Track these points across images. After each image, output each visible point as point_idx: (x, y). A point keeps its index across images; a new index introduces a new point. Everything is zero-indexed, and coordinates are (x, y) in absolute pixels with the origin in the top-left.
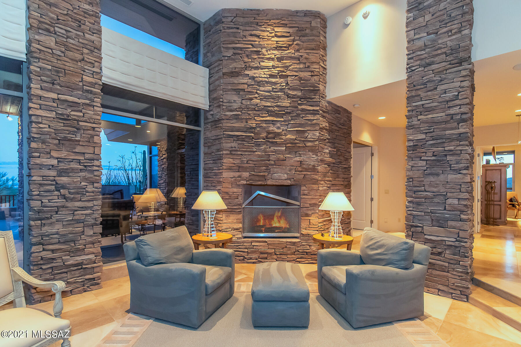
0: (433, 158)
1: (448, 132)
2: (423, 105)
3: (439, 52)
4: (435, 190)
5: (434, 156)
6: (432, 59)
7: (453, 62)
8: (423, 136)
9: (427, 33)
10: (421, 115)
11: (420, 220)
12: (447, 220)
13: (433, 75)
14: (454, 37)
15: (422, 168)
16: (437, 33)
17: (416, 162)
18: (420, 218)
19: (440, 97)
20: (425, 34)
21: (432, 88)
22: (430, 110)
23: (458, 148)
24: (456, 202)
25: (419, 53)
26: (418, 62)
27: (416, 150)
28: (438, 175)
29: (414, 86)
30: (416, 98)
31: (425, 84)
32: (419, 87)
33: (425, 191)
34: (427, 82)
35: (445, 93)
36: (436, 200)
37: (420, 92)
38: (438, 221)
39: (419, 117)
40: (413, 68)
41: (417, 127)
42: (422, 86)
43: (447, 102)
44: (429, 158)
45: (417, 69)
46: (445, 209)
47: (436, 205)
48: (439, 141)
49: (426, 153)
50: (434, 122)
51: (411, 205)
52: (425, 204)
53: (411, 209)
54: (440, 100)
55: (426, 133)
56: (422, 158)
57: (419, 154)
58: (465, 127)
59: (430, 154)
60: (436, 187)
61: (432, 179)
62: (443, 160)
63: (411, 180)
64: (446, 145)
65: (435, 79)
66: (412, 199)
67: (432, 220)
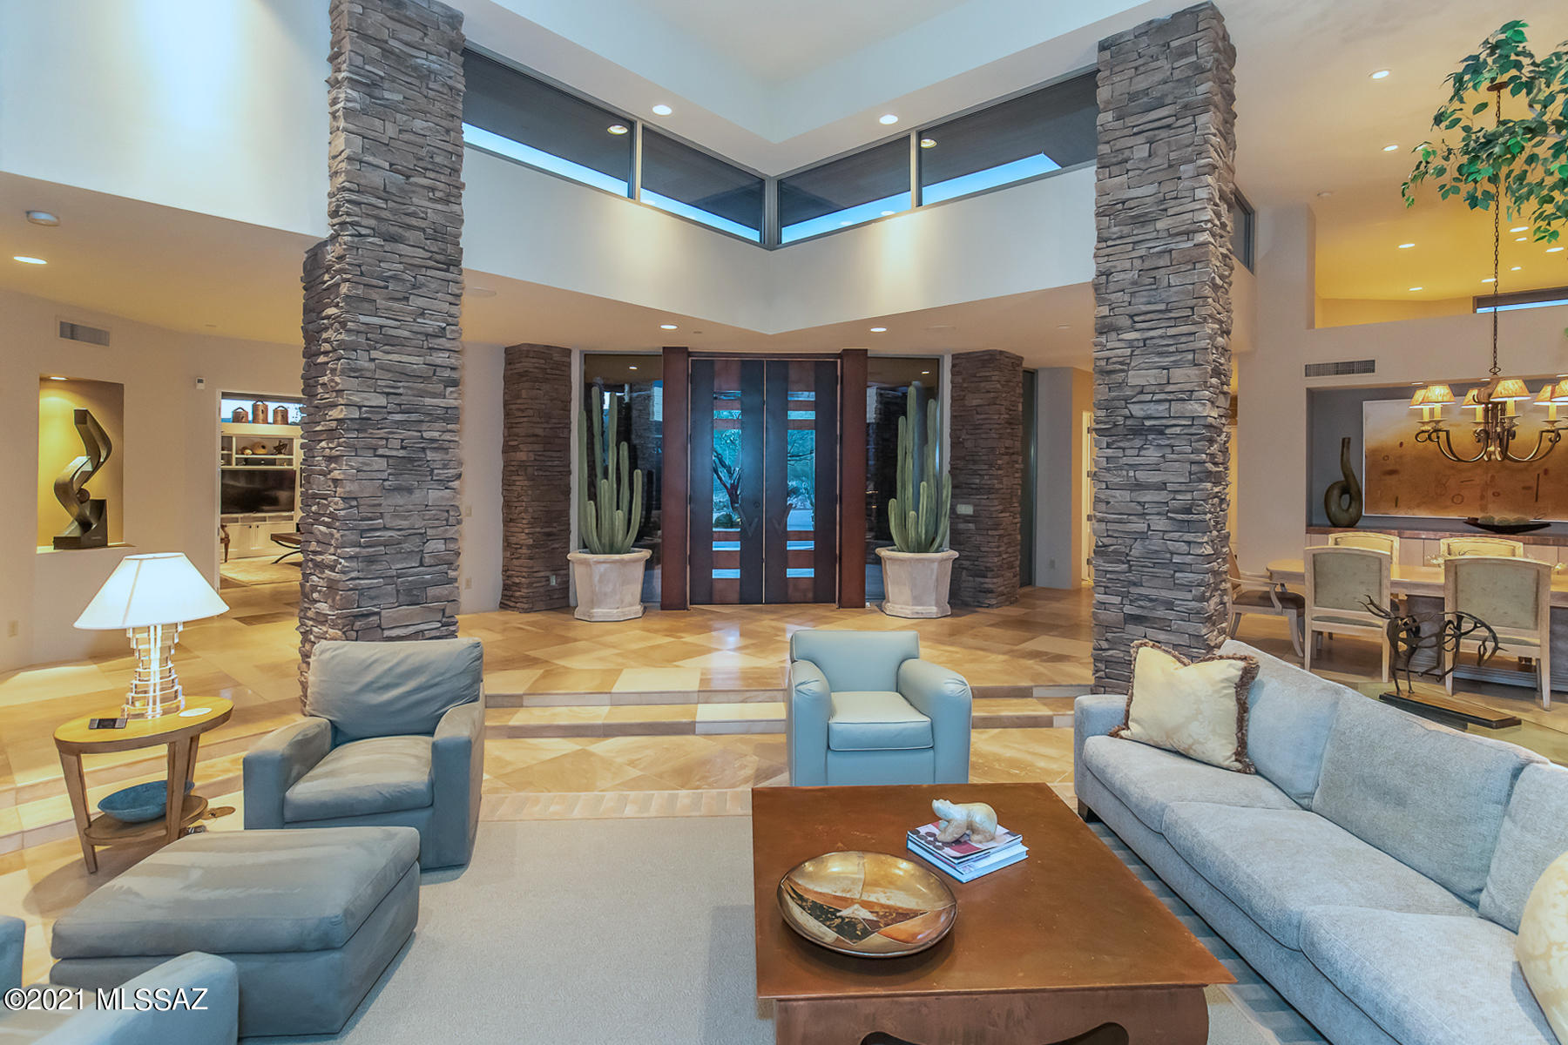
0: (402, 453)
1: (428, 401)
2: (381, 327)
3: (414, 222)
4: (405, 524)
5: (403, 448)
6: (400, 230)
7: (438, 257)
8: (382, 401)
9: (391, 165)
10: (375, 349)
11: (372, 598)
12: (425, 585)
13: (401, 267)
14: (439, 207)
15: (379, 475)
16: (408, 177)
17: (366, 460)
18: (373, 593)
19: (415, 320)
20: (387, 165)
21: (399, 295)
22: (393, 343)
23: (443, 437)
24: (440, 546)
25: (373, 201)
26: (372, 222)
27: (365, 431)
28: (410, 490)
29: (362, 274)
30: (366, 305)
31: (386, 280)
32: (375, 282)
33: (385, 528)
34: (390, 277)
35: (422, 315)
36: (407, 546)
37: (374, 294)
38: (409, 591)
39: (374, 354)
40: (364, 231)
41: (368, 374)
42: (382, 284)
43: (427, 335)
44: (394, 453)
45: (369, 236)
46: (421, 565)
47: (405, 559)
48: (414, 417)
49: (387, 439)
50: (404, 374)
51: (354, 565)
52: (384, 558)
53: (353, 575)
54: (415, 329)
55: (388, 394)
56: (380, 452)
57: (374, 441)
58: (455, 395)
59: (397, 444)
60: (405, 518)
61: (399, 499)
62: (420, 459)
63: (354, 503)
64: (424, 427)
65: (406, 277)
66: (358, 549)
67: (398, 591)
